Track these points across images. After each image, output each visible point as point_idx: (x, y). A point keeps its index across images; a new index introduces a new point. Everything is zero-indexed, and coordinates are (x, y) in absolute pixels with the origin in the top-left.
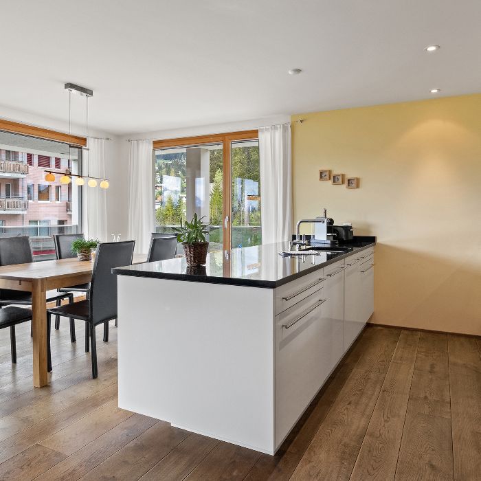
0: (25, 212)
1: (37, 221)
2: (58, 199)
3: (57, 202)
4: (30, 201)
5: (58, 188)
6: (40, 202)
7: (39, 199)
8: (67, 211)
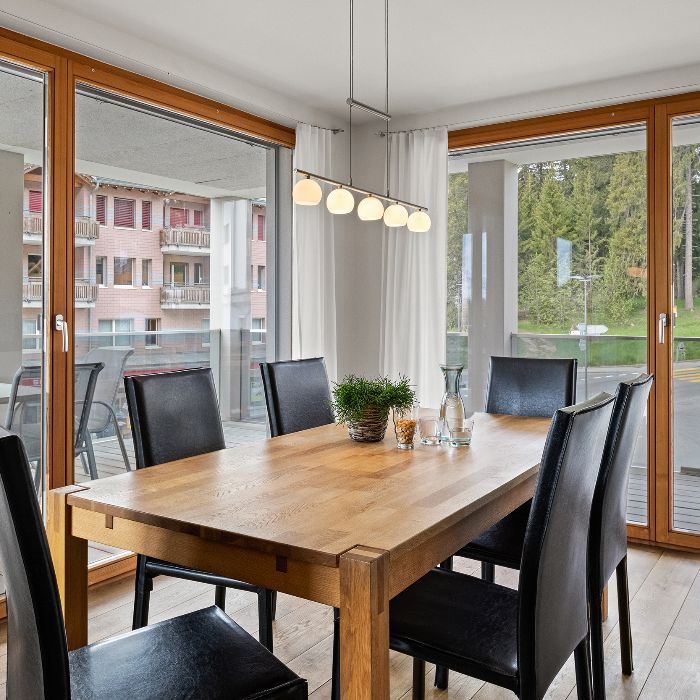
0: (92, 305)
1: (111, 321)
2: (145, 282)
3: (145, 287)
4: (101, 286)
5: (147, 262)
6: (116, 287)
7: (116, 283)
8: (161, 303)
